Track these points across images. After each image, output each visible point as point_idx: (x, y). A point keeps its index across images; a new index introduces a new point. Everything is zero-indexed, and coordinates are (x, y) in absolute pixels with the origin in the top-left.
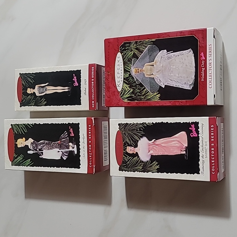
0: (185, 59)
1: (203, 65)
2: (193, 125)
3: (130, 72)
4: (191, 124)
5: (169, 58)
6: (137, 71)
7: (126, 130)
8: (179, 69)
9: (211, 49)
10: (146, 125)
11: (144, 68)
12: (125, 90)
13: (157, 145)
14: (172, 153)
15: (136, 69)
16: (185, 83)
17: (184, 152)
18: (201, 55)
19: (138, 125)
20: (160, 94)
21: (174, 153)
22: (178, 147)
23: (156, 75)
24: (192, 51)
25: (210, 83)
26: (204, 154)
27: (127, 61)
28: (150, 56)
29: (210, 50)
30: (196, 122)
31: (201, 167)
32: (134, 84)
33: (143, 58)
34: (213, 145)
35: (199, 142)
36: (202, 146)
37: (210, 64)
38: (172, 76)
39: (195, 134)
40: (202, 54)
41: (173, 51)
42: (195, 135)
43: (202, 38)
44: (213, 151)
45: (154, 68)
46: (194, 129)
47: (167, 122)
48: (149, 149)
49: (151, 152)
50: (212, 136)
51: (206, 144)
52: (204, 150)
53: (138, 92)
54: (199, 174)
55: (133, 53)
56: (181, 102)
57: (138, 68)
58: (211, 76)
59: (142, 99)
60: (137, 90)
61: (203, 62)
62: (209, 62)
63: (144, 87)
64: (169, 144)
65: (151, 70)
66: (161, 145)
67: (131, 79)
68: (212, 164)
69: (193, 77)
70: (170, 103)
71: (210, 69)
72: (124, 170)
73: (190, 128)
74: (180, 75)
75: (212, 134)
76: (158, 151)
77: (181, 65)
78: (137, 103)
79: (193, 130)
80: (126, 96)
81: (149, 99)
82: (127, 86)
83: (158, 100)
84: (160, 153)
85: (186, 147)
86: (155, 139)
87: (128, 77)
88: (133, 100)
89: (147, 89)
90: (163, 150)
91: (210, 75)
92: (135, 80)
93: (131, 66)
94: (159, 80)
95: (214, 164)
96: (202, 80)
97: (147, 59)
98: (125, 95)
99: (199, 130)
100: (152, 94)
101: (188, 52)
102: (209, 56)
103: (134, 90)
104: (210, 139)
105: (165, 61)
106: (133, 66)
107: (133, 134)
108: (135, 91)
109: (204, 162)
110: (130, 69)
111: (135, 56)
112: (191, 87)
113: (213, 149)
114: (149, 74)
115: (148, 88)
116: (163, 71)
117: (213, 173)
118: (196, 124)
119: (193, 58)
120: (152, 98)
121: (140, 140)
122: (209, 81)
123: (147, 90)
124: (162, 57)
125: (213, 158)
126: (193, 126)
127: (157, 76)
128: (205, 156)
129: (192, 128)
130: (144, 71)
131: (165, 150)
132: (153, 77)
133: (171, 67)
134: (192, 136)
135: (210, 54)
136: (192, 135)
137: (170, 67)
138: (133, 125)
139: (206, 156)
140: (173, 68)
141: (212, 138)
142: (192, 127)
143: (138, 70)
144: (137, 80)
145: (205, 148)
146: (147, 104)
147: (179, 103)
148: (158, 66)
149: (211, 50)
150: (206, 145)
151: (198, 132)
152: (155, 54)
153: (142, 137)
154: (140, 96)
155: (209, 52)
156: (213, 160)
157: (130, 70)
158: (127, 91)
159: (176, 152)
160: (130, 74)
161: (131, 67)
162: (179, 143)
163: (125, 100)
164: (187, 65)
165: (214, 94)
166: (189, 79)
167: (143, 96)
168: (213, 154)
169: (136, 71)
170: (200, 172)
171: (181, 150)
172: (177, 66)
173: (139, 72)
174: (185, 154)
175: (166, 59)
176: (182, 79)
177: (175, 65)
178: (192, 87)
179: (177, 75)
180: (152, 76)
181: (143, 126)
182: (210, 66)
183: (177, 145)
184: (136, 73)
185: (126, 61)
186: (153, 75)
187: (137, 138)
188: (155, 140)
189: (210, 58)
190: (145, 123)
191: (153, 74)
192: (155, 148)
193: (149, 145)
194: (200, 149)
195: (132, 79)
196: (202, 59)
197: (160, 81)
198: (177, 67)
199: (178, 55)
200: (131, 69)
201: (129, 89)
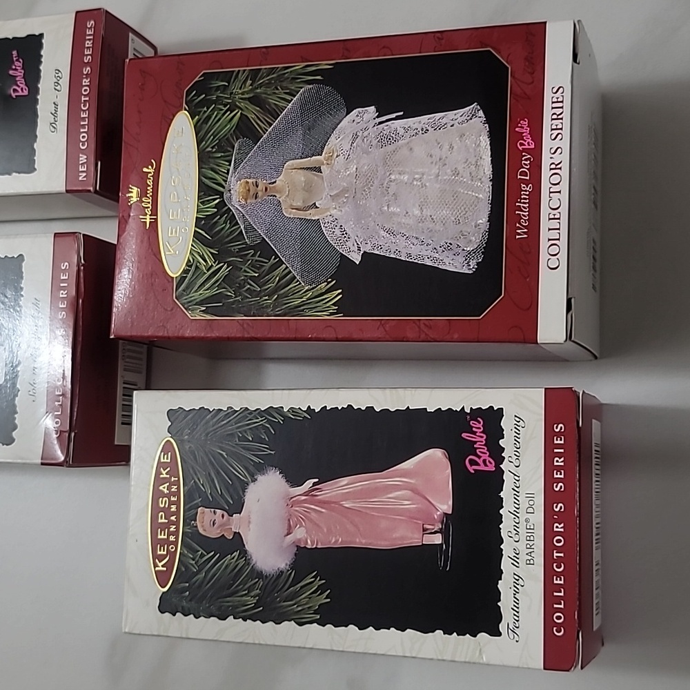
0: (451, 147)
1: (524, 174)
2: (480, 423)
3: (223, 193)
4: (468, 417)
5: (386, 140)
6: (251, 193)
7: (201, 435)
8: (424, 186)
9: (562, 107)
10: (280, 419)
11: (280, 181)
12: (197, 267)
13: (322, 503)
14: (386, 540)
15: (247, 182)
16: (448, 247)
17: (438, 539)
18: (517, 129)
19: (250, 417)
20: (340, 291)
21: (395, 539)
22: (411, 516)
23: (328, 210)
24: (481, 112)
25: (554, 250)
26: (521, 547)
27: (213, 148)
28: (309, 130)
29: (554, 111)
30: (491, 407)
31: (505, 604)
32: (235, 246)
33: (279, 138)
34: (558, 507)
35: (502, 494)
36: (515, 514)
37: (556, 167)
38: (394, 213)
39: (484, 461)
40: (524, 127)
41: (402, 113)
42: (486, 465)
43: (526, 59)
44: (558, 533)
45: (320, 181)
46: (480, 439)
47: (370, 409)
48: (289, 520)
49: (299, 533)
50: (559, 469)
51: (531, 503)
52: (522, 530)
53: (252, 278)
54: (500, 634)
55: (239, 113)
56: (430, 327)
57: (254, 180)
58: (559, 219)
59: (267, 307)
60: (245, 271)
61: (526, 160)
62: (552, 161)
63: (277, 256)
64: (377, 502)
65: (309, 188)
66: (341, 505)
67: (225, 222)
68: (555, 594)
69: (483, 220)
70: (381, 329)
71: (554, 189)
72: (180, 609)
73: (464, 435)
74: (427, 212)
75: (556, 464)
76: (325, 530)
77: (435, 171)
78: (242, 326)
79: (475, 442)
80: (201, 292)
81: (295, 311)
82: (206, 252)
83: (332, 314)
84: (336, 541)
85: (445, 514)
86: (316, 480)
87: (214, 215)
88: (228, 310)
89: (287, 267)
90: (349, 526)
91: (552, 216)
92: (242, 227)
93: (228, 170)
94: (338, 232)
95: (562, 594)
96: (519, 234)
97: (296, 141)
98: (196, 291)
99: (501, 442)
100: (307, 288)
101: (464, 118)
102: (553, 137)
103: (235, 267)
104: (549, 481)
105: (368, 153)
106: (235, 168)
107: (224, 453)
108: (238, 273)
109: (520, 582)
110: (223, 183)
111: (247, 131)
112: (473, 264)
113: (558, 527)
114: (299, 204)
115: (292, 264)
116: (358, 195)
117: (557, 631)
118: (492, 417)
119: (485, 142)
120: (305, 307)
121: (254, 480)
122: (549, 240)
123: (290, 272)
124: (355, 136)
125: (559, 567)
126: (478, 425)
127: (334, 212)
128: (523, 557)
129: (475, 433)
130: (277, 192)
131: (356, 526)
132: (316, 218)
133: (393, 177)
134: (471, 469)
135: (554, 127)
136: (473, 463)
137: (387, 180)
138: (227, 416)
139: (530, 558)
140: (402, 181)
141: (559, 481)
142: (474, 429)
143: (257, 186)
144: (250, 228)
145: (527, 521)
146: (283, 331)
147: (419, 327)
148: (339, 172)
149: (561, 110)
150: (530, 510)
151: (497, 454)
152: (328, 122)
153: (261, 469)
154: (258, 294)
155: (555, 117)
156: (558, 575)
157: (224, 187)
158: (205, 273)
159: (402, 538)
160: (222, 204)
161: (228, 173)
162: (419, 498)
163: (196, 309)
164: (460, 168)
165: (570, 297)
166: (465, 229)
167: (270, 295)
168: (559, 550)
169: (249, 190)
170: (502, 627)
171: (424, 530)
172: (417, 173)
173: (260, 194)
174: (442, 544)
175: (374, 142)
176: (437, 227)
177: (407, 170)
178: (478, 264)
179: (417, 212)
180: (312, 215)
181: (269, 421)
182: (555, 179)
183: (407, 505)
184: (246, 200)
185: (209, 149)
186: (317, 207)
187: (240, 472)
188: (315, 484)
189: (556, 144)
190: (279, 410)
191: (315, 204)
192: (313, 514)
193: (291, 502)
194: (506, 528)
195: (228, 226)
196: (520, 148)
197: (344, 233)
198: (416, 176)
199: (422, 129)
200: (226, 181)
201: (212, 265)
